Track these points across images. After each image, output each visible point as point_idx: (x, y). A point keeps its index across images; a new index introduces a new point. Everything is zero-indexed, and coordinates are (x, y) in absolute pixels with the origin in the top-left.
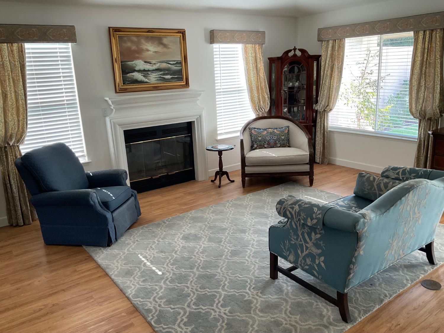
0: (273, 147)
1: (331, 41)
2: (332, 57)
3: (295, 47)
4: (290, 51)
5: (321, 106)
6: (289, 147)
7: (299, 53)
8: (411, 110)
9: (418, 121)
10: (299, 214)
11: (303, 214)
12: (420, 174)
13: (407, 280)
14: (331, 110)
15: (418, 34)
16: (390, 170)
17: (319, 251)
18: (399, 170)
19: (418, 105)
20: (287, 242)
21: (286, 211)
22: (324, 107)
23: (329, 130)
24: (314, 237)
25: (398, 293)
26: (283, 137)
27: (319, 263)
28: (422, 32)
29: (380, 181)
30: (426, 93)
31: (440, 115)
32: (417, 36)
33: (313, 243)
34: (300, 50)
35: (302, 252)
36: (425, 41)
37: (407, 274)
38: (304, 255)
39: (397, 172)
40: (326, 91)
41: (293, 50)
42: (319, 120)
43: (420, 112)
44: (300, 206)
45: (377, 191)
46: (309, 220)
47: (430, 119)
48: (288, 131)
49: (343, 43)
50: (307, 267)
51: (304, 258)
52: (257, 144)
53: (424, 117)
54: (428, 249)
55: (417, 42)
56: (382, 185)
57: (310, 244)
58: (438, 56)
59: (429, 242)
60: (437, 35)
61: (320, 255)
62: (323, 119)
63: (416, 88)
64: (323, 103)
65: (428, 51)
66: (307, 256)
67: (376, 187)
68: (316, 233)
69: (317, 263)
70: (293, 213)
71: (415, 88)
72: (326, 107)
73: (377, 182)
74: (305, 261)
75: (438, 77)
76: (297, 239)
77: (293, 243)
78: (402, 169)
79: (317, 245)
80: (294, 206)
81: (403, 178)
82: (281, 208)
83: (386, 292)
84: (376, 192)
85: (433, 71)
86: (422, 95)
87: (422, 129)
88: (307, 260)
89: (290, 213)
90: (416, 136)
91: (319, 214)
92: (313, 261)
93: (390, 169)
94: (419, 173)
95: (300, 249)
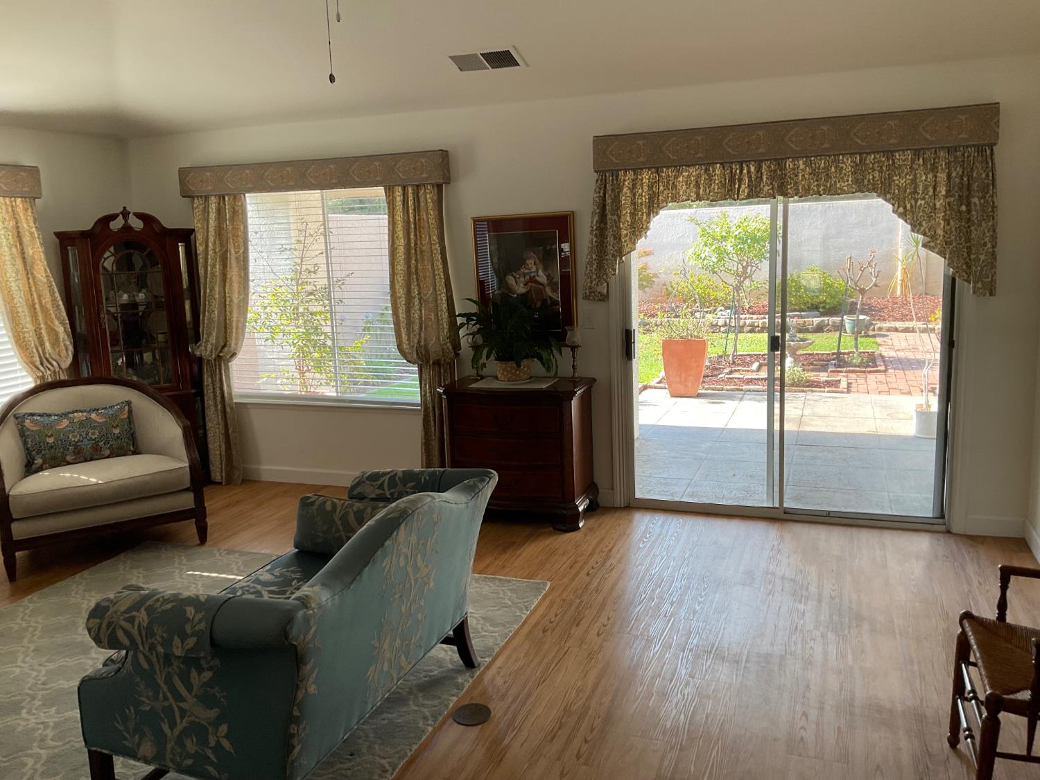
0: (92, 459)
1: (213, 198)
2: (220, 234)
3: (125, 208)
4: (113, 217)
5: (209, 346)
6: (136, 452)
7: (137, 224)
8: (401, 347)
9: (416, 369)
10: (149, 632)
11: (159, 631)
12: (423, 480)
13: (425, 718)
14: (234, 355)
15: (393, 193)
16: (364, 482)
17: (213, 713)
18: (383, 479)
19: (412, 336)
20: (129, 710)
21: (114, 629)
22: (216, 349)
23: (235, 401)
24: (197, 682)
25: (409, 754)
26: (117, 431)
27: (218, 743)
28: (400, 189)
29: (347, 510)
30: (423, 312)
31: (453, 354)
32: (391, 197)
33: (196, 696)
34: (139, 216)
35: (172, 725)
36: (408, 207)
37: (423, 705)
38: (177, 733)
39: (379, 482)
40: (216, 312)
41: (121, 216)
42: (210, 380)
43: (417, 351)
44: (150, 610)
45: (343, 533)
46: (177, 641)
47: (437, 363)
48: (130, 412)
49: (242, 205)
50: (189, 762)
51: (180, 741)
52: (43, 457)
53: (427, 359)
54: (459, 638)
55: (394, 208)
56: (351, 518)
57: (190, 702)
58: (435, 238)
59: (458, 621)
60: (428, 196)
61: (216, 723)
62: (218, 376)
63: (404, 303)
64: (213, 339)
65: (415, 228)
66: (185, 733)
67: (339, 523)
68: (200, 670)
69: (212, 743)
70: (135, 632)
71: (402, 302)
72: (220, 348)
73: (340, 510)
74: (183, 746)
75: (440, 278)
76: (156, 698)
77: (148, 708)
78: (388, 476)
79: (206, 700)
80: (134, 613)
81: (392, 494)
82: (101, 625)
83: (383, 762)
84: (341, 536)
85: (430, 267)
86: (416, 316)
87: (426, 385)
88: (188, 743)
89: (127, 633)
90: (418, 399)
91: (200, 621)
92: (203, 742)
93: (365, 479)
94: (421, 479)
95: (166, 720)
